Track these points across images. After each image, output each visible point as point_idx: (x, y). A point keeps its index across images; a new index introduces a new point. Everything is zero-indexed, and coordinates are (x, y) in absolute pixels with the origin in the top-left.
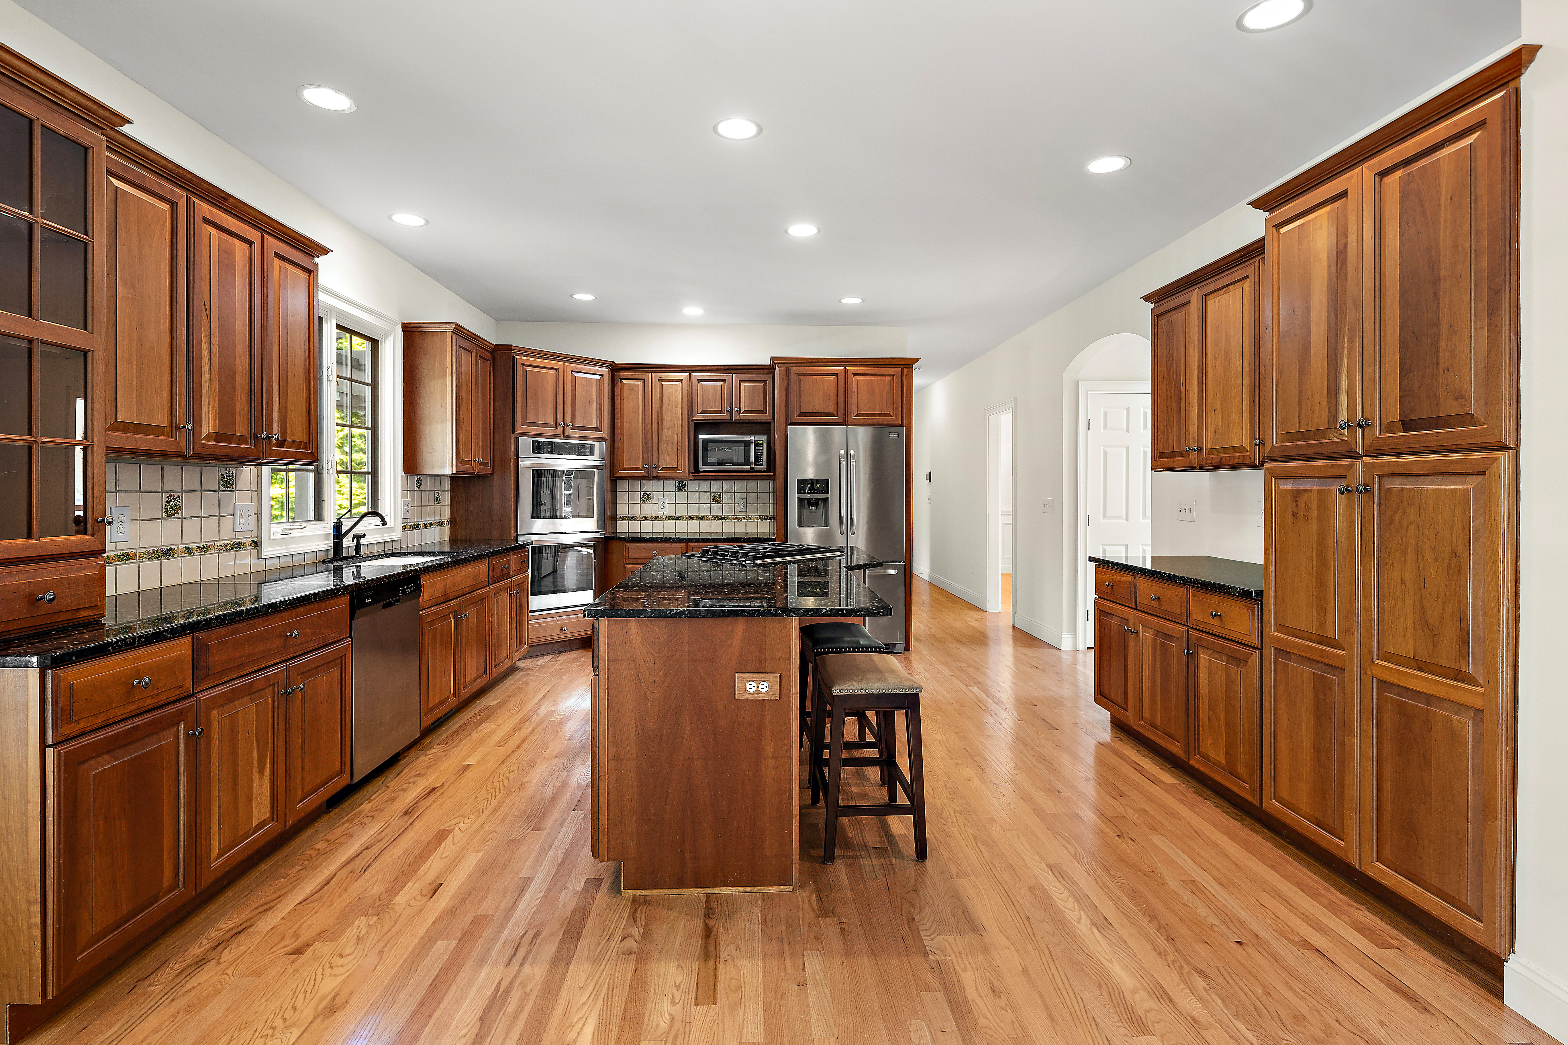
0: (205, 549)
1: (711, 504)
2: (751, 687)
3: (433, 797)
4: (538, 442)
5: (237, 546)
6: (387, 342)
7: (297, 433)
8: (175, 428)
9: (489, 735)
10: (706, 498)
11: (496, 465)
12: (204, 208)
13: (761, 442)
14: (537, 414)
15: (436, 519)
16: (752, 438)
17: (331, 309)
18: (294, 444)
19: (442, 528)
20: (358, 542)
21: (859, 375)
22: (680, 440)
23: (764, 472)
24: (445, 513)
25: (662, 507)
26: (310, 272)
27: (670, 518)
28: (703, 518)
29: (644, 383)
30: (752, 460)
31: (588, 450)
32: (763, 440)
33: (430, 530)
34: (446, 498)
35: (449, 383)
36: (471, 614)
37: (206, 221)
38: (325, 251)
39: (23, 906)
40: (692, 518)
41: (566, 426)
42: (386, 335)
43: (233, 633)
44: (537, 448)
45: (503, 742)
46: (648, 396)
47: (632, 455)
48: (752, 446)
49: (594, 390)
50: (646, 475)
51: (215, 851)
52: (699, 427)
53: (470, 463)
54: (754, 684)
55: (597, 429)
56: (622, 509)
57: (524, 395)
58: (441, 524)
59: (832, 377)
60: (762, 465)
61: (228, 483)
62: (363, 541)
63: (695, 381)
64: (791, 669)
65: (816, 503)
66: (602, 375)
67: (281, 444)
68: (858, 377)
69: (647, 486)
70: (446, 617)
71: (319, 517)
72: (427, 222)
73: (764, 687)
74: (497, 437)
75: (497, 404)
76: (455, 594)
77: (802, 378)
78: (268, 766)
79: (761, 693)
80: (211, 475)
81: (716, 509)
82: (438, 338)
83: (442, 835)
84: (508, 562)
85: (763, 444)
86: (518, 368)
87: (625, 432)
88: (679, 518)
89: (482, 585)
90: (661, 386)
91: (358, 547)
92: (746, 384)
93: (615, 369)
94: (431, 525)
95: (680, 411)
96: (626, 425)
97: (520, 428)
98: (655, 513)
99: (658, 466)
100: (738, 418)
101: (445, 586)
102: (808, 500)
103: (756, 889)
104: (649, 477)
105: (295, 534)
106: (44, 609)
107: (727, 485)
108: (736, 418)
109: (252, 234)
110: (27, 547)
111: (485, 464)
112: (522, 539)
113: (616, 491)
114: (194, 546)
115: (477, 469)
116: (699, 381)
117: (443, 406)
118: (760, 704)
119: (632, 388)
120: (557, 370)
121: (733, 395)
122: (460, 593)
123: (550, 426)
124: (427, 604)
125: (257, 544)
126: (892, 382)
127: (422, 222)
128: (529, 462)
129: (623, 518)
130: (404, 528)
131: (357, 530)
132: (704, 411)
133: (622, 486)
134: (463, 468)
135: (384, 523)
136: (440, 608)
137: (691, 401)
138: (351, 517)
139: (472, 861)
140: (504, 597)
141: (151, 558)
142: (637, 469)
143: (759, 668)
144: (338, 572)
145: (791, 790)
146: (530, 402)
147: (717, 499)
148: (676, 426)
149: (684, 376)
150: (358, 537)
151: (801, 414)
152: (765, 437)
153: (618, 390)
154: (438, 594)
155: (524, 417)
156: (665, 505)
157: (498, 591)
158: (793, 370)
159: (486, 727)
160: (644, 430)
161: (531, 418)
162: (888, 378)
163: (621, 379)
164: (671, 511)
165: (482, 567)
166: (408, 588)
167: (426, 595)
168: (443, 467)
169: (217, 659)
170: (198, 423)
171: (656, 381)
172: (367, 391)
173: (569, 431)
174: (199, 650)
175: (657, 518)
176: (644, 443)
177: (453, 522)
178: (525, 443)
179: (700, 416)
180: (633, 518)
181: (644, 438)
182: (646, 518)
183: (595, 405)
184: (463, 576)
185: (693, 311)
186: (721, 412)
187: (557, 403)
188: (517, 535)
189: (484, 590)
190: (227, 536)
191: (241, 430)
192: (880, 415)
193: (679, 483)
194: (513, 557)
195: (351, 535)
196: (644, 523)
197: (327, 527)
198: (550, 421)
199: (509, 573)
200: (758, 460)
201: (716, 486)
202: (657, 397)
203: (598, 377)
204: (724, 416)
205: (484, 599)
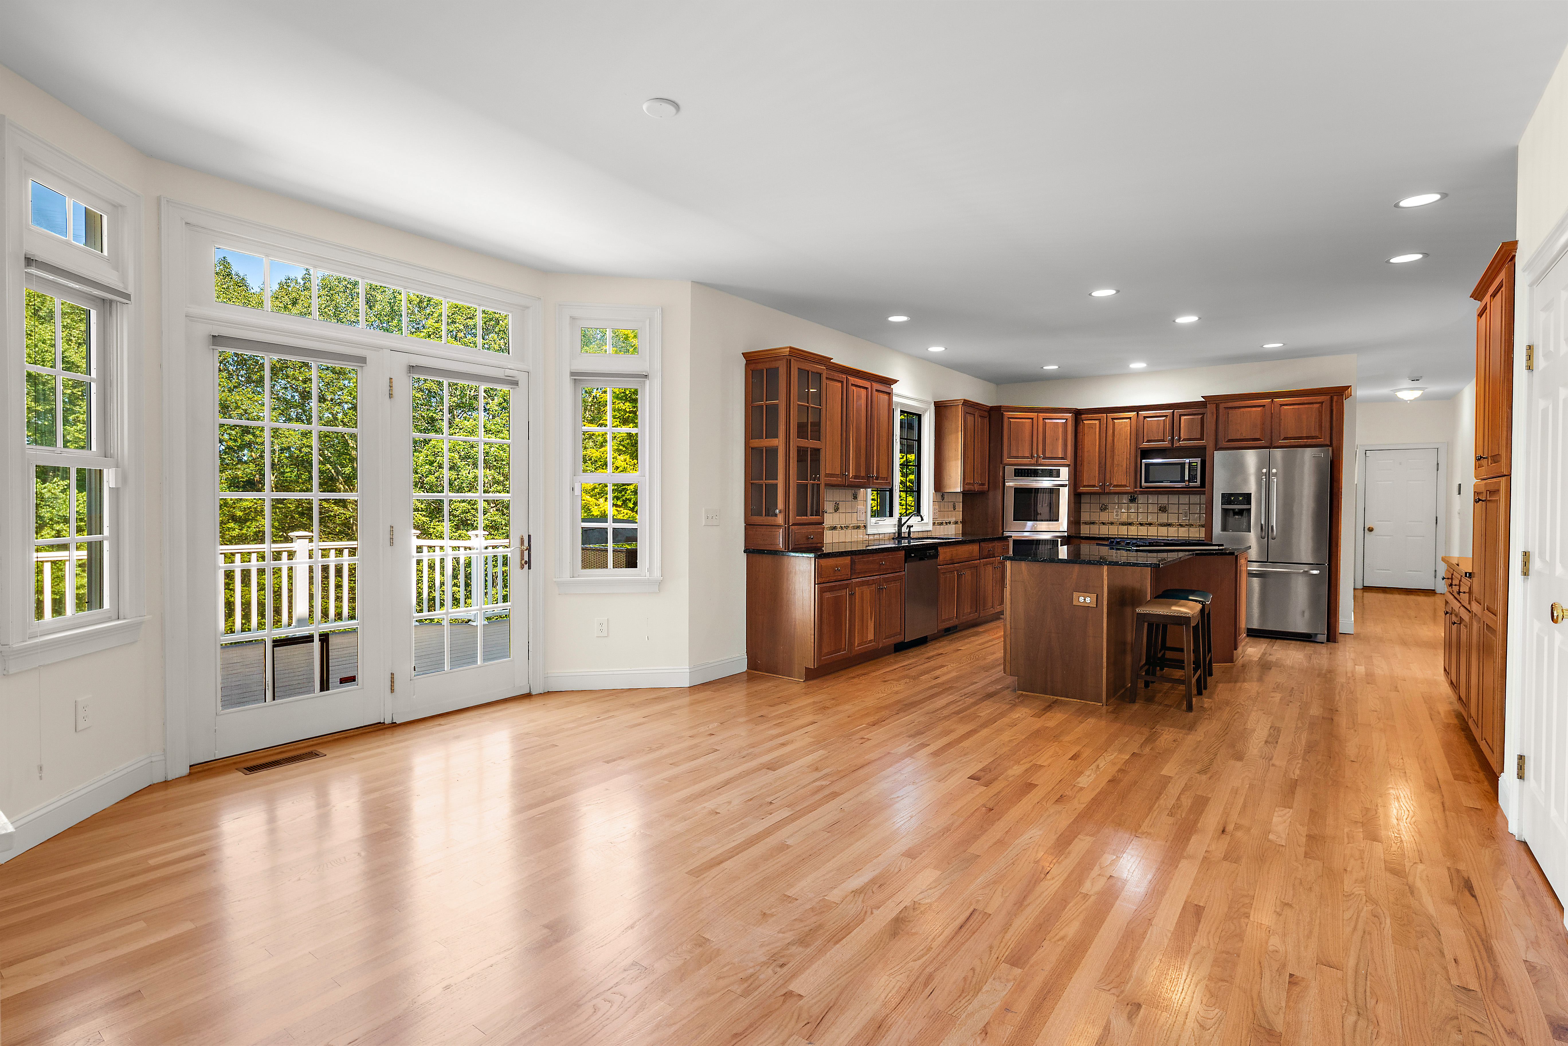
0: (847, 527)
1: (1158, 513)
2: (1081, 599)
3: (941, 656)
4: (1019, 469)
5: (858, 527)
6: (926, 415)
7: (883, 474)
8: (843, 475)
9: (974, 641)
10: (1153, 508)
11: (990, 486)
12: (852, 380)
13: (1196, 464)
14: (1017, 450)
15: (953, 520)
16: (1187, 461)
17: (898, 403)
18: (883, 479)
19: (957, 525)
20: (910, 530)
21: (1286, 405)
22: (1128, 463)
23: (1198, 487)
24: (959, 515)
25: (1117, 515)
26: (889, 394)
27: (1123, 524)
28: (1150, 524)
29: (1100, 422)
30: (1187, 478)
31: (1055, 473)
32: (1197, 463)
33: (949, 526)
34: (960, 507)
35: (960, 436)
36: (968, 575)
37: (852, 385)
38: (896, 381)
39: (809, 635)
40: (1141, 524)
41: (1038, 457)
42: (926, 411)
43: (863, 558)
44: (1019, 473)
45: (980, 645)
46: (1104, 431)
47: (1091, 477)
48: (1187, 466)
49: (1060, 430)
50: (1100, 491)
51: (856, 644)
52: (1146, 453)
53: (973, 484)
54: (1083, 598)
55: (1062, 458)
56: (1085, 517)
57: (1009, 438)
58: (956, 523)
59: (1259, 409)
60: (1196, 482)
61: (855, 497)
62: (912, 529)
63: (1141, 418)
64: (1103, 592)
65: (1241, 512)
66: (1067, 419)
67: (877, 479)
68: (1286, 407)
69: (1105, 500)
70: (952, 572)
71: (891, 515)
72: (946, 349)
73: (1088, 600)
74: (991, 466)
75: (992, 445)
76: (958, 560)
77: (1230, 411)
78: (873, 619)
79: (1087, 603)
80: (849, 493)
81: (1163, 518)
82: (954, 409)
83: (943, 666)
84: (993, 547)
85: (1197, 465)
86: (1006, 420)
87: (1085, 460)
88: (1130, 524)
89: (975, 558)
90: (1114, 423)
91: (909, 533)
92: (1185, 417)
93: (1078, 414)
94: (950, 523)
95: (1129, 441)
96: (1086, 454)
97: (1007, 460)
98: (1111, 520)
99: (1111, 484)
100: (1178, 445)
101: (952, 555)
102: (1233, 510)
103: (1082, 701)
104: (1103, 493)
105: (881, 523)
106: (811, 541)
107: (1174, 499)
108: (1176, 444)
109: (867, 384)
110: (806, 519)
111: (983, 484)
112: (1007, 534)
113: (1080, 503)
114: (843, 526)
115: (976, 488)
116: (1145, 417)
117: (956, 450)
118: (1087, 608)
119: (1091, 426)
120: (1032, 419)
121: (1174, 427)
122: (961, 560)
123: (1027, 457)
124: (941, 563)
125: (865, 527)
126: (1321, 409)
127: (944, 349)
128: (1011, 483)
129: (1086, 523)
130: (934, 524)
131: (909, 523)
132: (1148, 441)
133: (1084, 499)
134: (967, 488)
135: (922, 520)
136: (949, 566)
137: (1138, 433)
138: (906, 516)
139: (954, 674)
140: (990, 568)
141: (830, 530)
142: (1094, 486)
143: (1086, 591)
144: (899, 542)
145: (1102, 655)
146: (1013, 443)
147: (1163, 509)
148: (1125, 453)
149: (1132, 414)
150: (910, 527)
151: (1229, 441)
152: (1199, 460)
153: (1080, 427)
154: (948, 558)
155: (1009, 453)
156: (1119, 513)
157: (986, 564)
158: (1222, 406)
159: (973, 639)
160: (1099, 457)
161: (1014, 454)
162: (1317, 406)
163: (1082, 420)
164: (1124, 518)
165: (975, 548)
166: (932, 552)
167: (941, 557)
168: (955, 487)
169: (858, 567)
170: (849, 473)
171: (1110, 420)
172: (916, 444)
173: (1042, 461)
174: (853, 562)
175: (1112, 523)
176: (1099, 467)
177: (963, 522)
178: (1009, 470)
179: (1146, 445)
180: (1093, 523)
181: (1100, 463)
182: (1104, 524)
183: (1060, 441)
184: (964, 551)
185: (1138, 365)
186: (1163, 441)
187: (1032, 441)
188: (1004, 531)
189: (976, 562)
190: (855, 523)
191: (863, 474)
192: (1307, 438)
193: (1131, 497)
194: (998, 545)
195: (906, 525)
196: (1102, 526)
197: (894, 520)
198: (1027, 454)
199: (994, 554)
200: (1192, 478)
201: (1163, 500)
202: (1110, 432)
203: (1064, 421)
204: (1166, 444)
205: (976, 567)
